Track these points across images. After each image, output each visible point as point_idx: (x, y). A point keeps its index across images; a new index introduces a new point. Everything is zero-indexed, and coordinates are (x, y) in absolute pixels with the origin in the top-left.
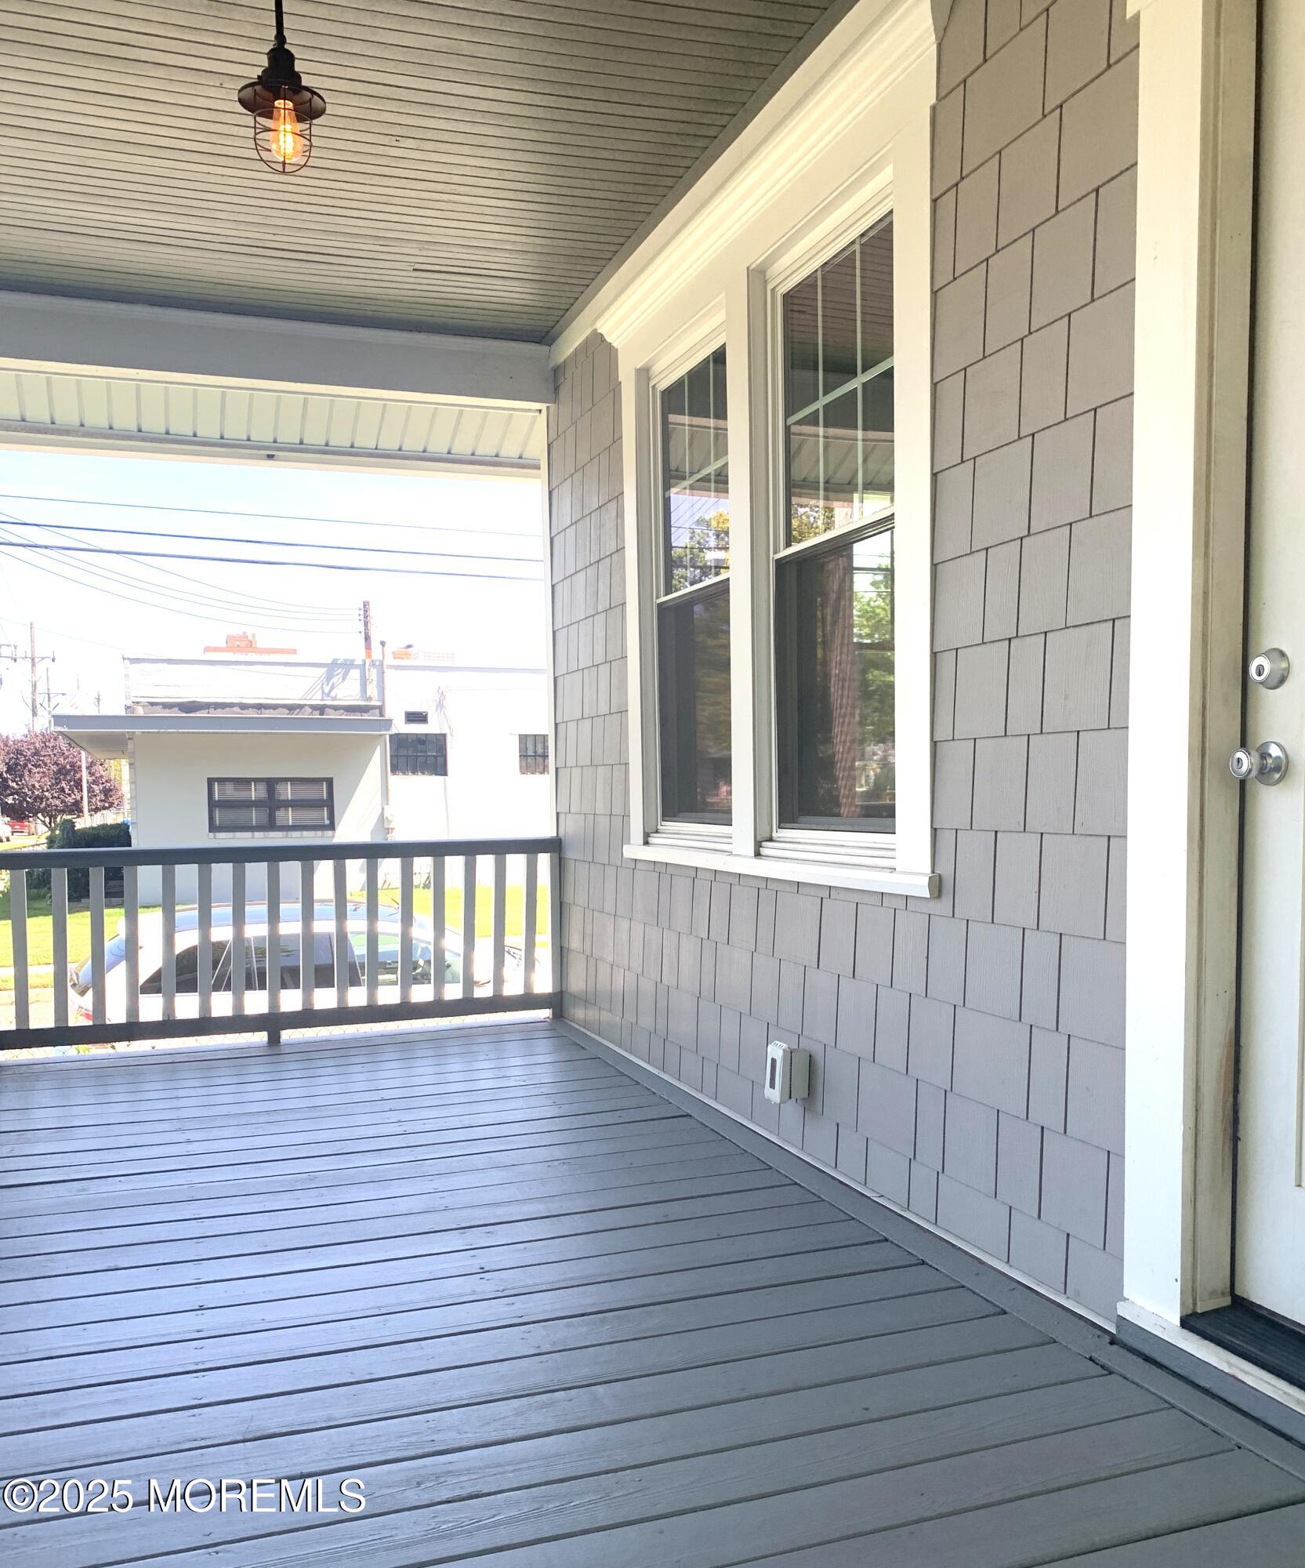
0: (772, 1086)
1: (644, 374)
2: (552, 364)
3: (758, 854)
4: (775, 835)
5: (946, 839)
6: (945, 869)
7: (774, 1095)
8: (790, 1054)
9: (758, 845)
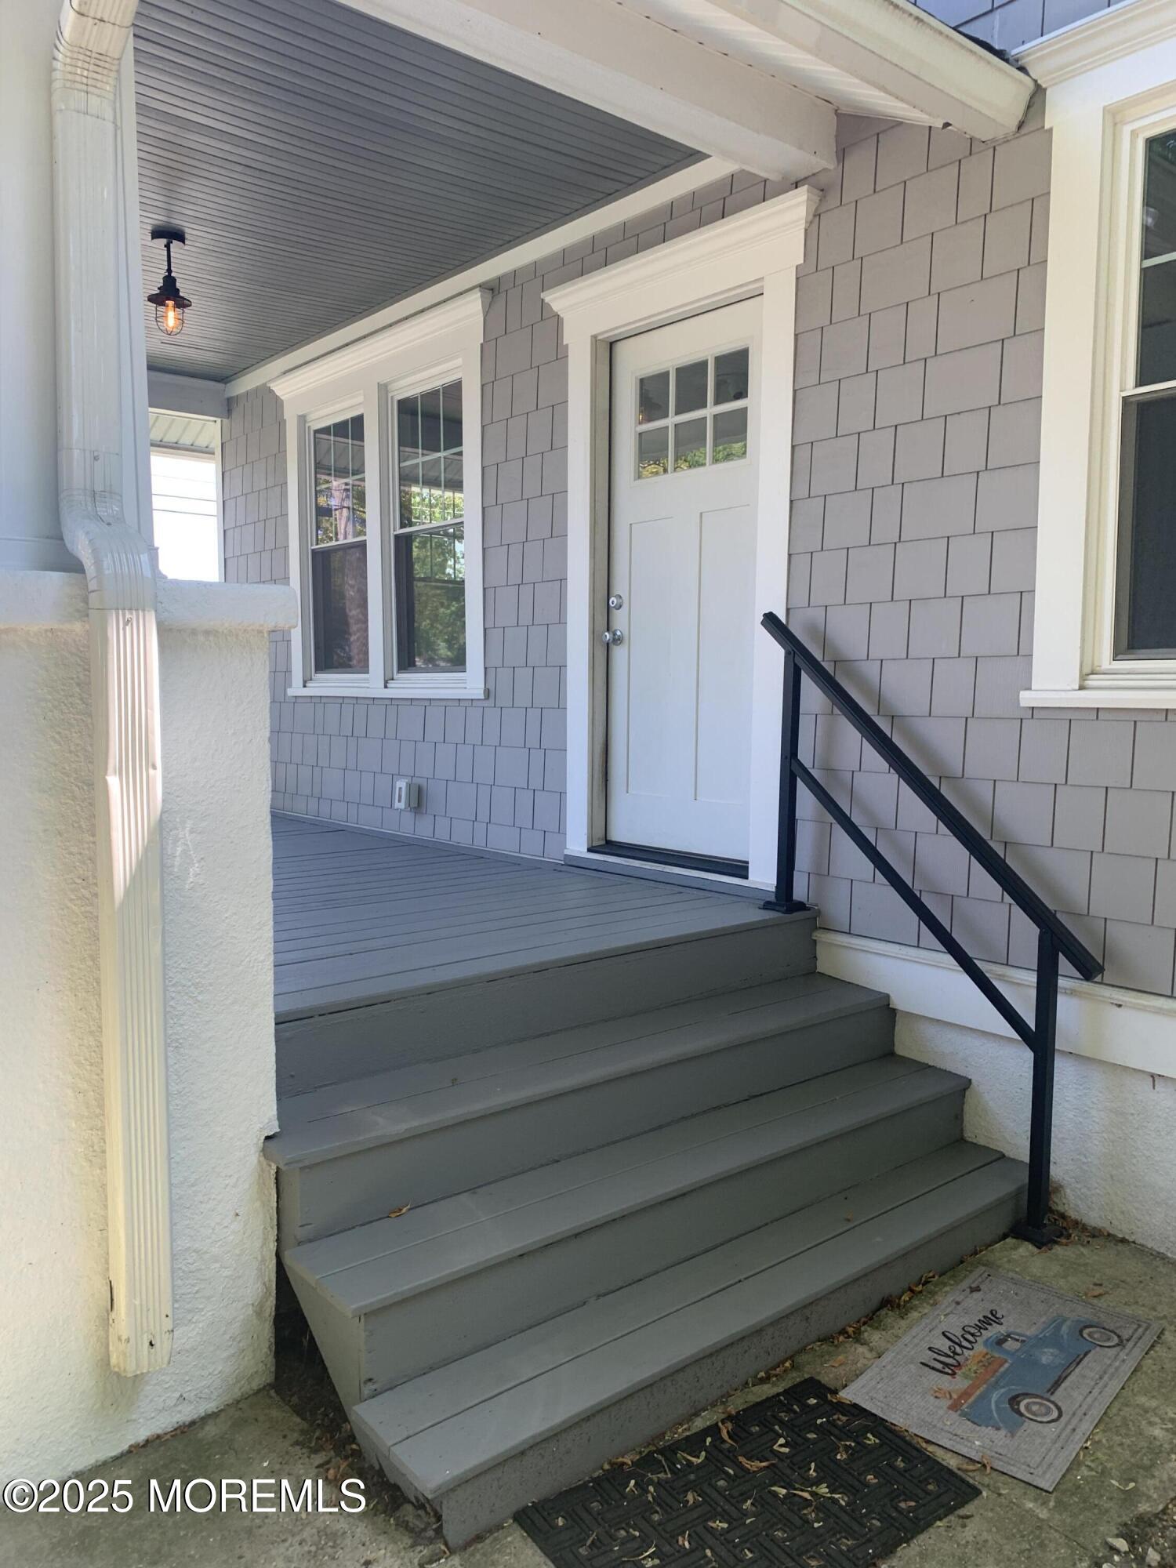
0: (399, 801)
1: (302, 419)
2: (226, 396)
3: (386, 687)
4: (395, 677)
5: (492, 672)
6: (491, 686)
7: (402, 805)
8: (409, 786)
9: (386, 682)
